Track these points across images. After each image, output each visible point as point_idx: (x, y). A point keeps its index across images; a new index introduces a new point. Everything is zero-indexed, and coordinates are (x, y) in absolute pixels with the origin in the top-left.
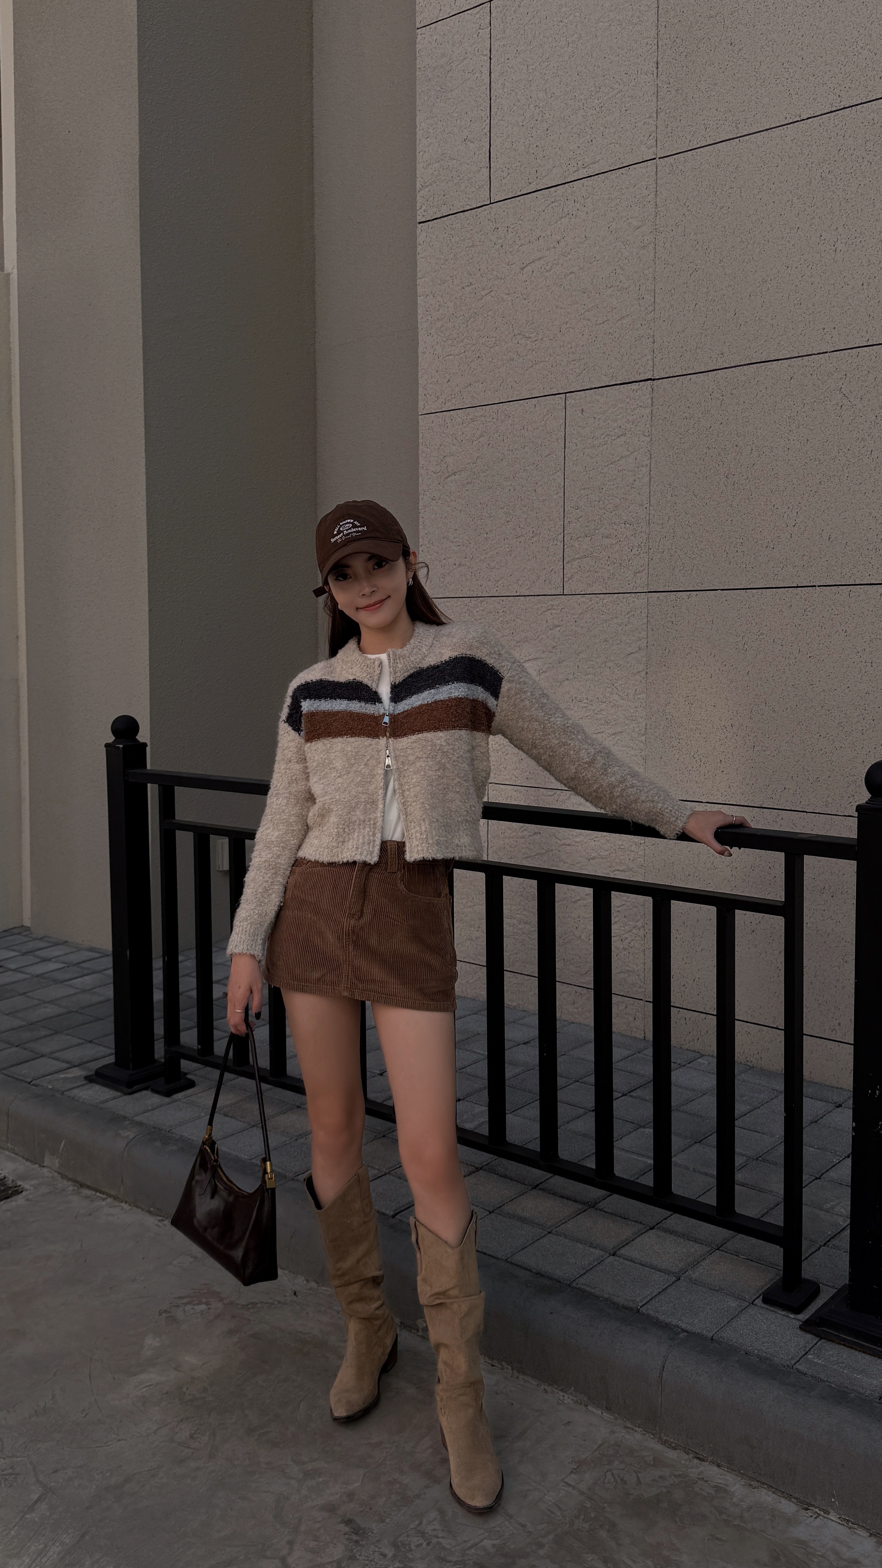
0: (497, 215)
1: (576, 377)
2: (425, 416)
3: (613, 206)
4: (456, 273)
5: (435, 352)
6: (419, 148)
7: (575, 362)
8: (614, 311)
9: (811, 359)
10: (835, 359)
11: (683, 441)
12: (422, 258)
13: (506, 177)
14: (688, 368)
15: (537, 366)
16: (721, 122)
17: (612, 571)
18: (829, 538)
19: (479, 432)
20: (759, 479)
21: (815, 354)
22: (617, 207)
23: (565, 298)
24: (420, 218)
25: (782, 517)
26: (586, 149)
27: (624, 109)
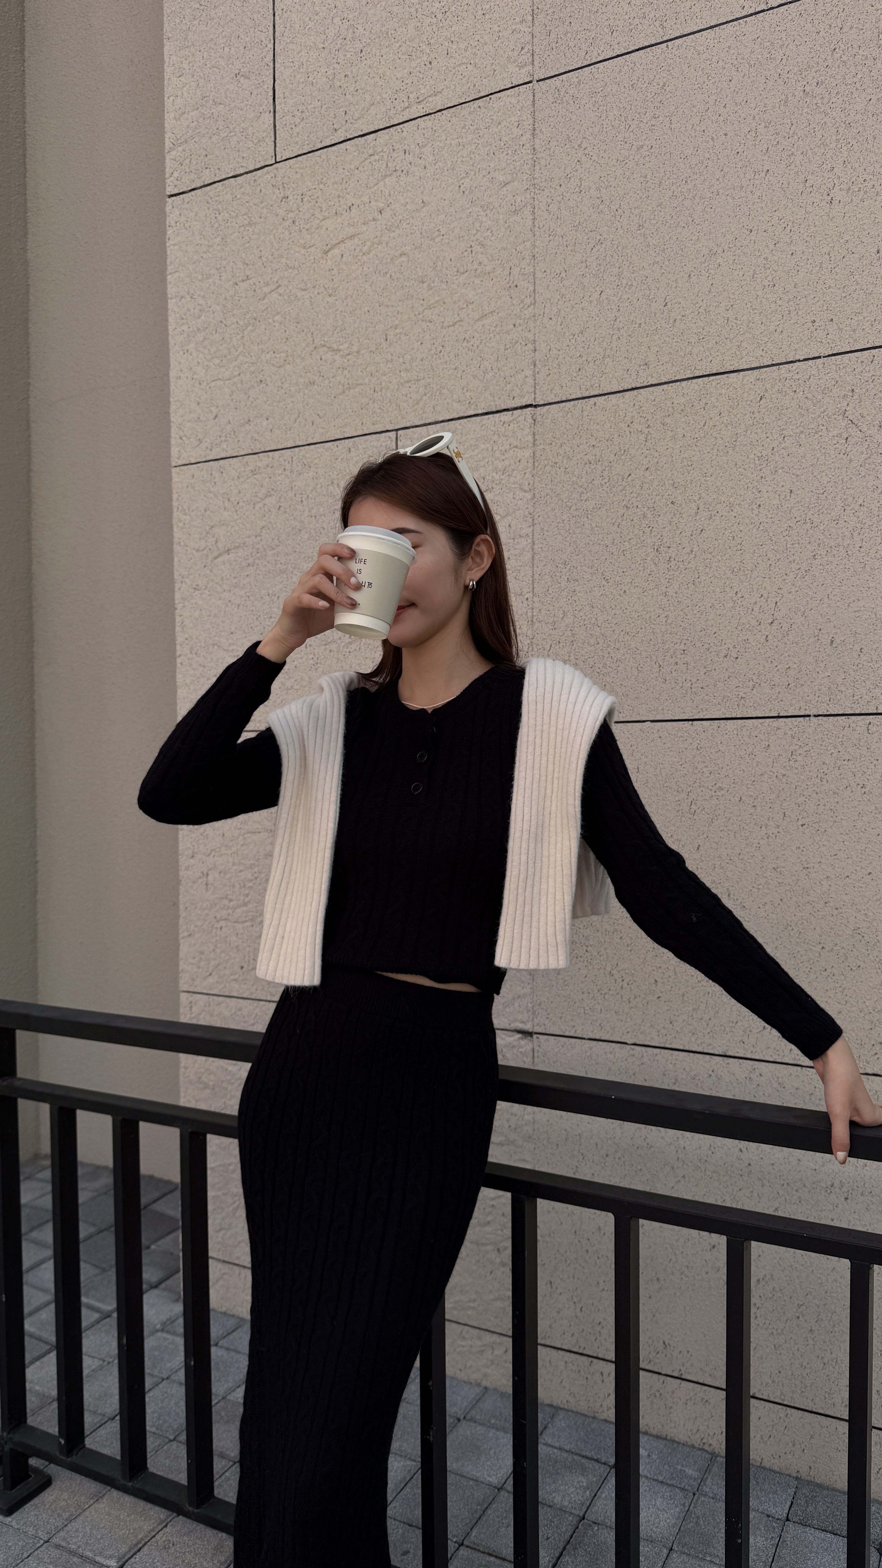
0: (286, 178)
1: (413, 406)
2: (182, 468)
3: (465, 155)
4: (224, 263)
5: (195, 376)
6: (168, 90)
7: (410, 384)
8: (470, 307)
9: (794, 368)
10: (834, 367)
11: (584, 497)
12: (174, 245)
13: (299, 123)
14: (592, 386)
15: (352, 391)
16: (637, 21)
18: (832, 642)
19: (264, 491)
20: (711, 553)
21: (799, 361)
22: (472, 156)
23: (394, 291)
24: (170, 190)
25: (750, 611)
26: (421, 76)
27: (480, 13)
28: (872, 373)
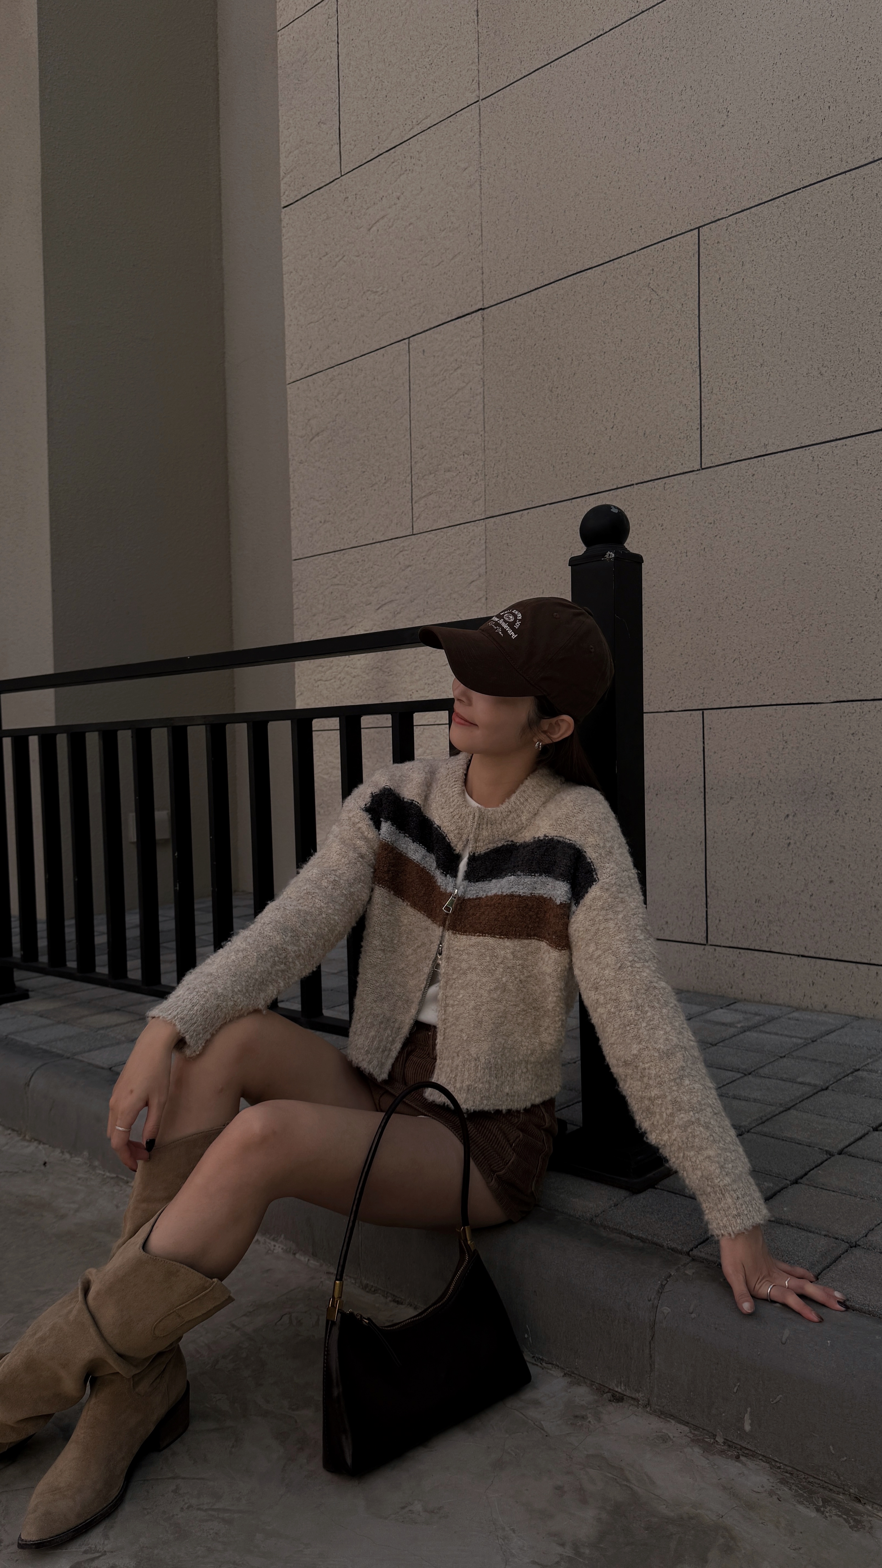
0: (347, 185)
1: (417, 321)
2: (292, 384)
3: (443, 154)
4: (314, 246)
5: (299, 323)
6: (282, 139)
7: (415, 307)
8: (448, 251)
9: (622, 261)
10: (643, 257)
12: (286, 239)
13: (353, 149)
14: (513, 291)
15: (384, 317)
16: (534, 53)
17: (454, 504)
18: (645, 434)
19: (337, 391)
20: (579, 388)
21: (624, 256)
22: (447, 154)
23: (406, 248)
24: (284, 204)
25: (601, 422)
26: (419, 107)
27: (450, 61)
28: (663, 257)
